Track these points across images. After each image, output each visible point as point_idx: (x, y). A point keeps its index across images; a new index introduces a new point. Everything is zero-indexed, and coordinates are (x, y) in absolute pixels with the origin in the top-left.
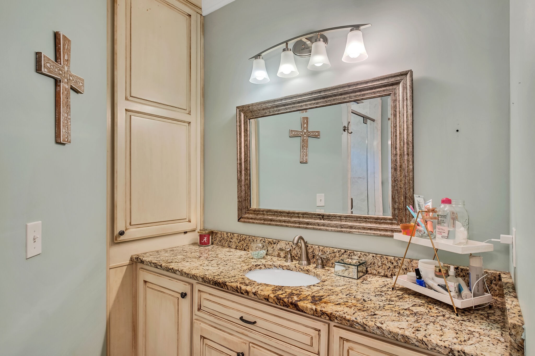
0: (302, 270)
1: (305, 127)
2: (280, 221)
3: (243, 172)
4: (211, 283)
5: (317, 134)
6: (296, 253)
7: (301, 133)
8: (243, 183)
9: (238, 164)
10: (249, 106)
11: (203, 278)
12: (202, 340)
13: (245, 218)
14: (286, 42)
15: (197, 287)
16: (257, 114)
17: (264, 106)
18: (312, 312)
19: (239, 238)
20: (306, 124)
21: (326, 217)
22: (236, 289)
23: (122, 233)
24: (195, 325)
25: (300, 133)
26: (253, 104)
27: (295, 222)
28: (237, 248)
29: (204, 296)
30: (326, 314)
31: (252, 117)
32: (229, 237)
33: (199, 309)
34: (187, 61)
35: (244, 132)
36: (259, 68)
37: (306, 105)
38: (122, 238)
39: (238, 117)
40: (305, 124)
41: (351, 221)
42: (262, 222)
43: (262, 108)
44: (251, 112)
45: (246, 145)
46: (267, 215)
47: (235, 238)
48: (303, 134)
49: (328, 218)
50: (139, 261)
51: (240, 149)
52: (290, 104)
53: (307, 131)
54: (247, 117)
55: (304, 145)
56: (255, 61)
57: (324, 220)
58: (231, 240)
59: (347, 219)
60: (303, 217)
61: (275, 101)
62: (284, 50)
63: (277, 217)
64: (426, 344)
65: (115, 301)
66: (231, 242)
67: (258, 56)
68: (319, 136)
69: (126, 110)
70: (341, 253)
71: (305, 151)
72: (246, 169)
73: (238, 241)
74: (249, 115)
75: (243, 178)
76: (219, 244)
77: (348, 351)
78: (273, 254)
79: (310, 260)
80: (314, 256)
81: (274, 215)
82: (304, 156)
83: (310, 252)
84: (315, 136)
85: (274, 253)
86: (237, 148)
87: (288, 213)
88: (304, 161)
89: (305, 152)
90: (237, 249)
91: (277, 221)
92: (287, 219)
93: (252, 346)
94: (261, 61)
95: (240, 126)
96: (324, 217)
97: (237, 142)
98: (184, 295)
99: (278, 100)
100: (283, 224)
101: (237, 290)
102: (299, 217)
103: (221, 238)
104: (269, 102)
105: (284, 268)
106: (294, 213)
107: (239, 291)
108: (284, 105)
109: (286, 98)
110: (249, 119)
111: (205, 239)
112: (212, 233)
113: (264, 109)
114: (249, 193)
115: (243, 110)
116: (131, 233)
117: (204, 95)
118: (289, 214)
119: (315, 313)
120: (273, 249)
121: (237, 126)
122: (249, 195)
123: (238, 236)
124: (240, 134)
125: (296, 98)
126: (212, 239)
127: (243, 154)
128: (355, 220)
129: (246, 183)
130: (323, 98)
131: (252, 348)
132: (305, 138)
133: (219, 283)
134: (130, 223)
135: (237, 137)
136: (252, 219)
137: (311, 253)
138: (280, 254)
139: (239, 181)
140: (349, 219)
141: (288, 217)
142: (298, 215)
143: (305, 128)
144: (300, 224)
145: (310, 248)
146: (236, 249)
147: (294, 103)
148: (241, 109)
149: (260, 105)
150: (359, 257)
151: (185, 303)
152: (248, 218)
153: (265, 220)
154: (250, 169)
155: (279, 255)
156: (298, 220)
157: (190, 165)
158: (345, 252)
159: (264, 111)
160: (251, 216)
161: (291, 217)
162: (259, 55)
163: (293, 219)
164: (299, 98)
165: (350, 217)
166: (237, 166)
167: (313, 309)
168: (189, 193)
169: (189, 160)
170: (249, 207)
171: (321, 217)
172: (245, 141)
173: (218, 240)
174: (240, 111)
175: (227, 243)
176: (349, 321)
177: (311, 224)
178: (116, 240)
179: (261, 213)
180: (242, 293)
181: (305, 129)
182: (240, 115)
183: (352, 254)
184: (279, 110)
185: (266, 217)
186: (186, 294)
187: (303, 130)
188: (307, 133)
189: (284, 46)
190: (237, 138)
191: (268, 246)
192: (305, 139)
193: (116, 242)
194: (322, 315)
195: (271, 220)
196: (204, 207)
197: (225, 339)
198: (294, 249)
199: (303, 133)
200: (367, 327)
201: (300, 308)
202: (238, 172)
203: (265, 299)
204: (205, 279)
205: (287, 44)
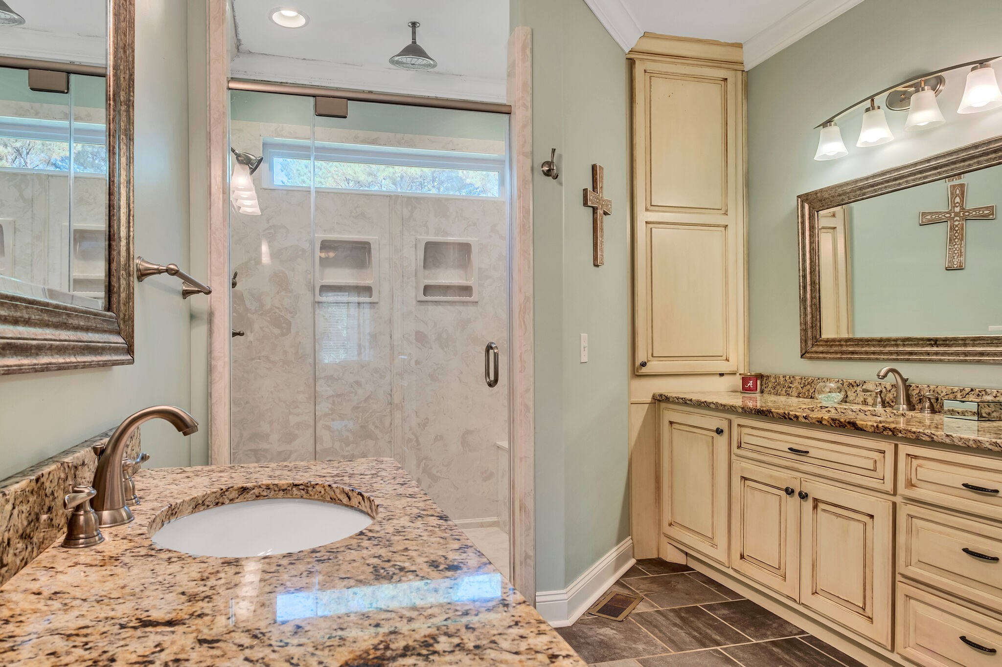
0: (895, 415)
1: (957, 203)
2: (867, 353)
3: (809, 288)
4: (753, 412)
5: (986, 212)
6: (891, 397)
7: (948, 215)
8: (809, 303)
9: (800, 276)
10: (816, 193)
11: (743, 408)
12: (743, 482)
13: (812, 352)
14: (872, 98)
15: (737, 420)
16: (829, 203)
17: (839, 190)
18: (873, 428)
19: (803, 381)
20: (959, 197)
21: (941, 342)
22: (783, 415)
23: (644, 364)
24: (734, 466)
25: (944, 216)
26: (822, 189)
27: (891, 353)
28: (800, 395)
29: (745, 430)
30: (889, 429)
31: (821, 208)
32: (788, 381)
33: (739, 447)
34: (722, 143)
35: (810, 230)
36: (829, 139)
37: (907, 182)
38: (644, 370)
39: (799, 210)
40: (956, 197)
41: (983, 345)
42: (839, 356)
43: (837, 194)
44: (821, 201)
45: (813, 249)
46: (847, 346)
47: (797, 382)
48: (953, 216)
49: (944, 343)
50: (664, 398)
51: (804, 255)
52: (882, 183)
53: (962, 209)
54: (813, 208)
55: (956, 236)
56: (823, 131)
57: (937, 347)
58: (790, 385)
59: (975, 343)
60: (904, 345)
61: (856, 181)
62: (868, 110)
63: (863, 347)
64: (1000, 446)
65: (636, 441)
66: (790, 387)
67: (826, 124)
68: (993, 214)
69: (647, 222)
70: (964, 393)
71: (956, 246)
72: (813, 283)
73: (802, 386)
74: (818, 205)
75: (808, 296)
76: (773, 391)
77: (916, 469)
78: (856, 401)
79: (914, 406)
80: (920, 399)
81: (857, 345)
82: (956, 257)
83: (915, 394)
84: (983, 216)
85: (857, 399)
86: (799, 254)
87: (880, 340)
88: (955, 266)
89: (957, 249)
90: (800, 397)
91: (861, 353)
92: (877, 349)
93: (804, 480)
94: (833, 129)
95: (803, 223)
96: (938, 343)
97: (799, 245)
98: (719, 431)
99: (861, 180)
100: (872, 356)
101: (784, 417)
102: (897, 345)
103: (776, 384)
104: (847, 184)
105: (866, 413)
106: (889, 340)
107: (787, 417)
108: (872, 186)
109: (874, 176)
110: (818, 212)
111: (751, 384)
112: (760, 376)
113: (840, 195)
114: (818, 317)
115: (807, 199)
116: (654, 366)
117: (748, 184)
118: (881, 342)
119: (876, 430)
120: (855, 394)
121: (798, 222)
122: (818, 320)
123: (801, 379)
124: (803, 234)
125: (891, 174)
126: (761, 385)
127: (808, 262)
128: (988, 344)
129: (813, 303)
130: (935, 168)
131: (803, 482)
132: (957, 223)
133: (763, 411)
134: (652, 354)
135: (799, 238)
136: (822, 353)
137: (917, 396)
138: (867, 401)
139: (803, 301)
140: (978, 342)
141: (880, 346)
142: (895, 342)
143: (957, 205)
144: (898, 355)
145: (915, 388)
146: (798, 397)
147: (888, 181)
148: (805, 198)
149: (834, 190)
150: (995, 397)
151: (722, 440)
152: (817, 352)
153: (842, 353)
154: (819, 282)
155: (865, 402)
156: (896, 349)
157: (727, 283)
158: (972, 390)
159: (841, 198)
160: (821, 349)
161: (885, 346)
162: (829, 121)
163: (888, 349)
164: (895, 173)
165: (980, 340)
166: (800, 280)
167: (873, 426)
168: (726, 321)
169: (726, 277)
170: (818, 336)
171: (933, 343)
172: (811, 243)
173: (770, 386)
174: (802, 201)
175: (784, 389)
176: (914, 433)
177: (916, 354)
178: (638, 371)
179: (837, 343)
180: (791, 419)
181: (957, 207)
182: (803, 207)
183: (984, 393)
184: (864, 194)
185: (844, 349)
186: (722, 431)
187: (951, 210)
188: (962, 213)
189: (868, 103)
190: (799, 240)
191: (847, 390)
192: (957, 226)
193: (637, 374)
194: (884, 430)
195: (853, 353)
196: (749, 342)
197: (771, 476)
198: (890, 391)
199: (953, 214)
200: (935, 437)
201: (859, 426)
202: (800, 288)
203: (818, 421)
204: (746, 408)
205: (873, 100)
